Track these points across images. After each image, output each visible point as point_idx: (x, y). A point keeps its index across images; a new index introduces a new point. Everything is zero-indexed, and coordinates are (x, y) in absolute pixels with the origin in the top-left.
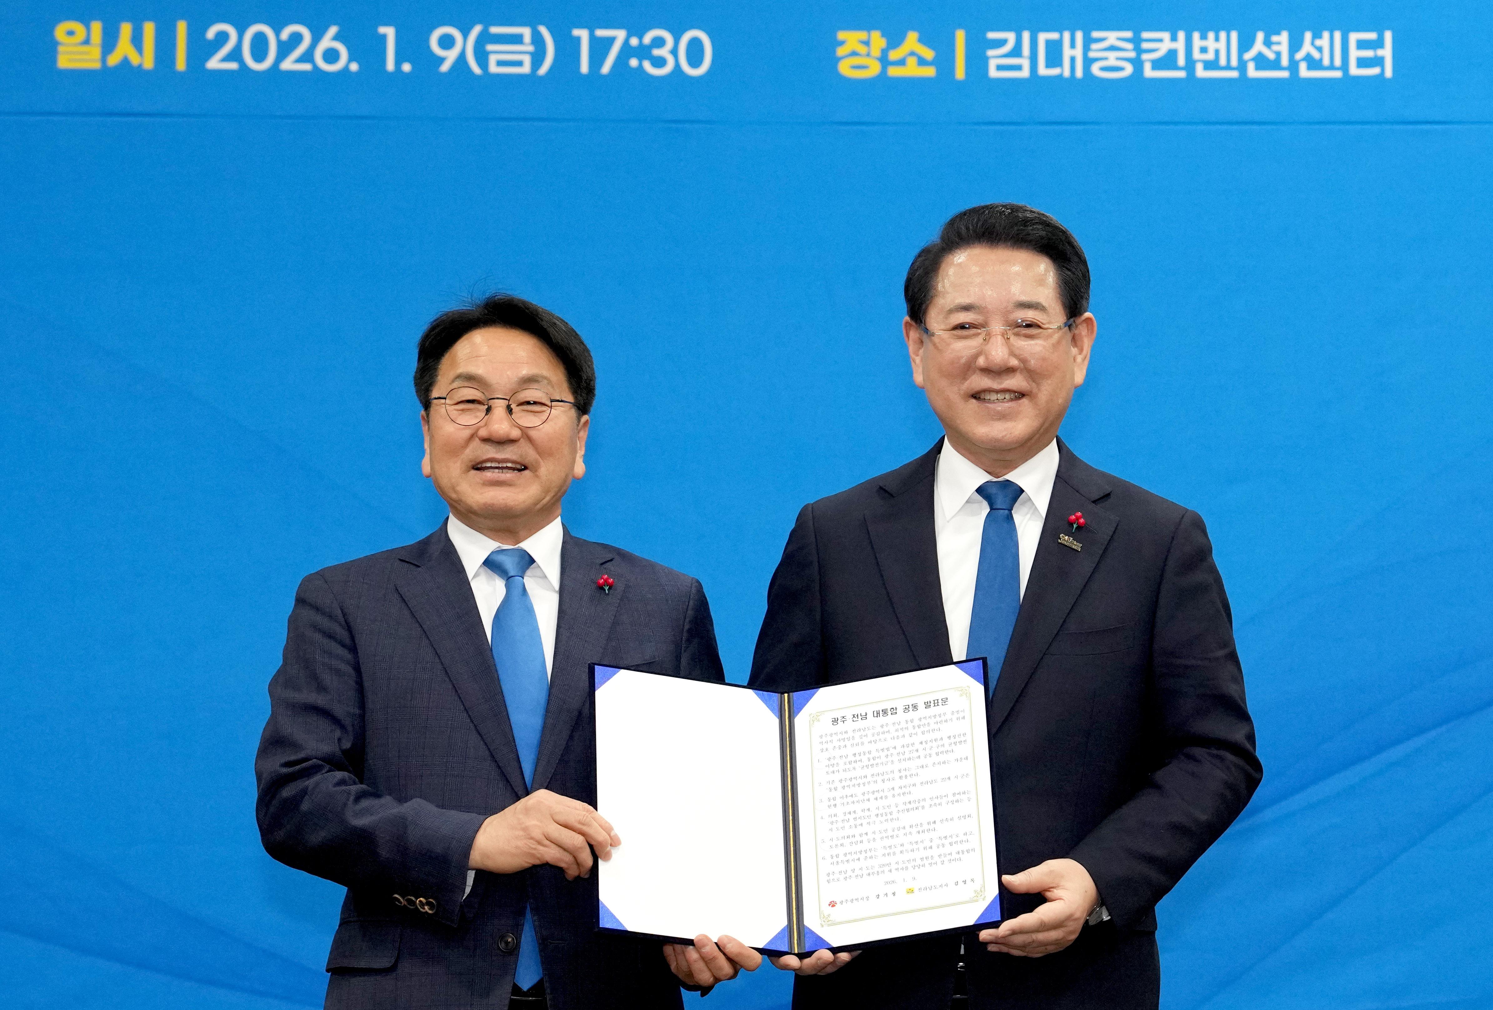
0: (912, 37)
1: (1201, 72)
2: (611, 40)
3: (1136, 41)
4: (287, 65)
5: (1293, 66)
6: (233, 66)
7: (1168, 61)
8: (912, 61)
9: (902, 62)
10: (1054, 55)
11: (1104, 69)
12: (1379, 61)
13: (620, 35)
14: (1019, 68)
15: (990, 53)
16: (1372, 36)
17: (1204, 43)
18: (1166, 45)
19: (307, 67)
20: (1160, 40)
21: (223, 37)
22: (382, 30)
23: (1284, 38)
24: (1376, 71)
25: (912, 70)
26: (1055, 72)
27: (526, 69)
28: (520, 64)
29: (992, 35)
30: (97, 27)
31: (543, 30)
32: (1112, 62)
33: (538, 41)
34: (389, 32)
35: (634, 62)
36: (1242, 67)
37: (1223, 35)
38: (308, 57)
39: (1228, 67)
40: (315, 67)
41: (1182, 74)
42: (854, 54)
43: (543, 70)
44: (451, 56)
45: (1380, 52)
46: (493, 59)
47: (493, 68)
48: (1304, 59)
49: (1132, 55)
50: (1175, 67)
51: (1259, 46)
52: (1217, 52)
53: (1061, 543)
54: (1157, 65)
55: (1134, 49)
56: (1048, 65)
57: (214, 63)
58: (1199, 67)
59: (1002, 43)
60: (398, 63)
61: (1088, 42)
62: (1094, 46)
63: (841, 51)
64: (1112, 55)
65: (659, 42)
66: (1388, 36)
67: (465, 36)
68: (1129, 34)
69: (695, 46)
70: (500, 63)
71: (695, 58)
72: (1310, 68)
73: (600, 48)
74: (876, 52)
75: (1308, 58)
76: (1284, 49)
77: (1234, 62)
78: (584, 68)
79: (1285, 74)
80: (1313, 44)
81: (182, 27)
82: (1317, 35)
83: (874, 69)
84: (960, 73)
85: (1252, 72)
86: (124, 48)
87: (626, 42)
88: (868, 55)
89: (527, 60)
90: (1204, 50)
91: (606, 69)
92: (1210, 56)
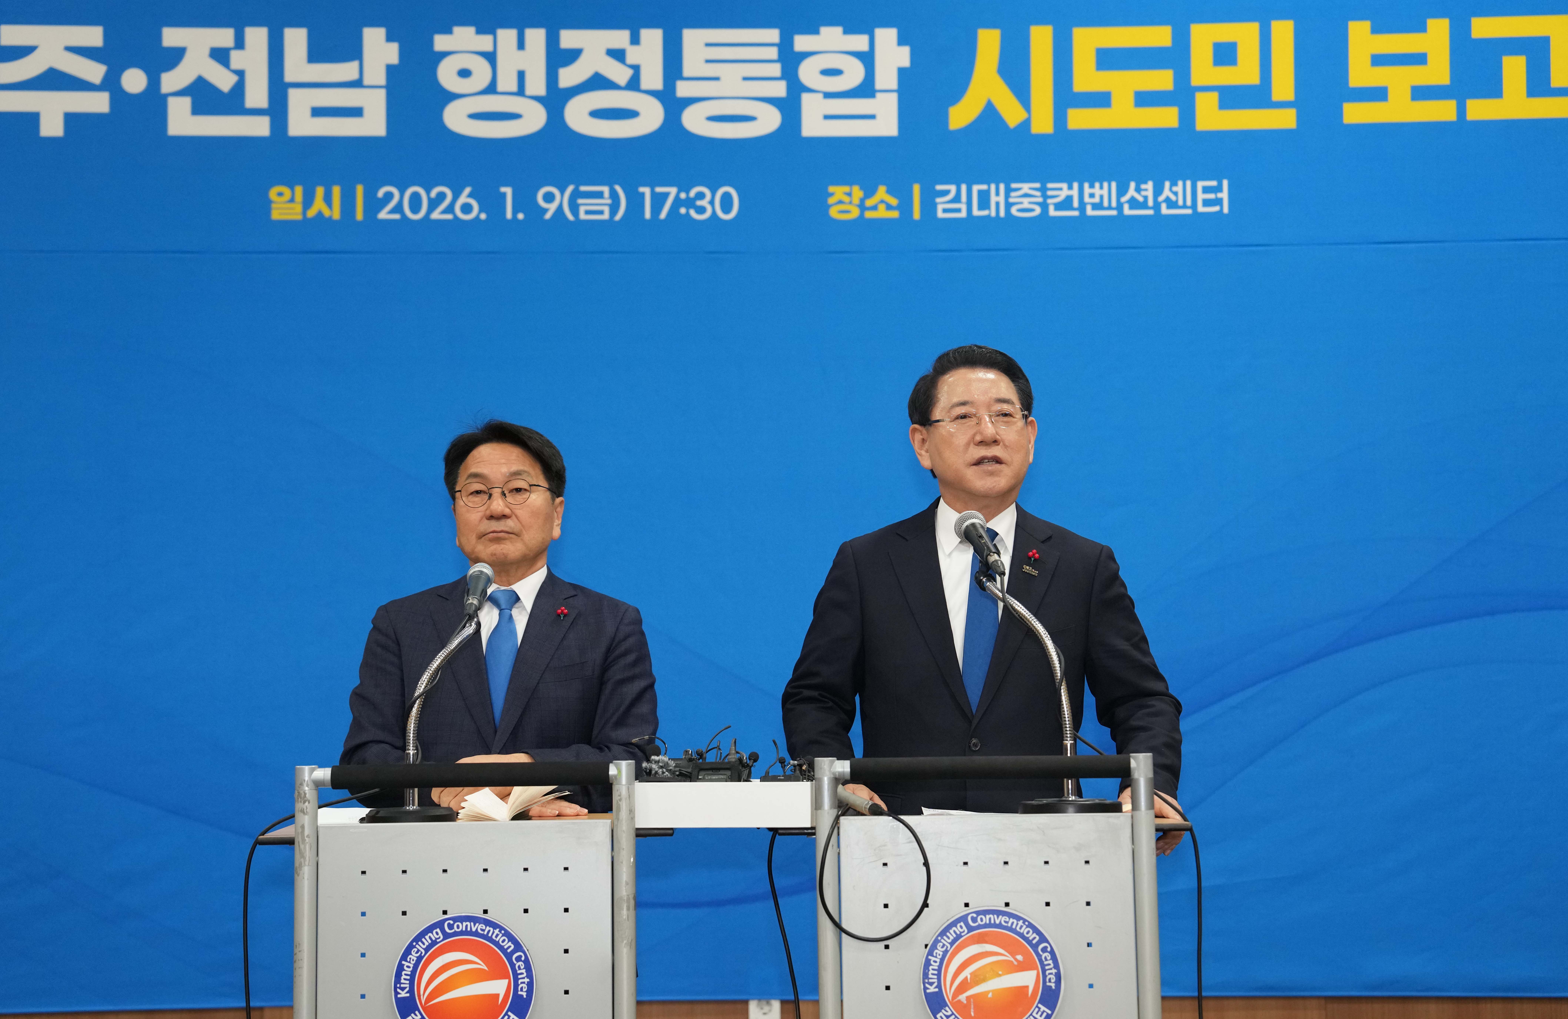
0: (882, 189)
1: (1090, 212)
2: (666, 195)
3: (1043, 190)
4: (436, 215)
5: (1157, 206)
6: (397, 216)
7: (1066, 204)
8: (882, 207)
9: (874, 208)
10: (984, 201)
11: (1020, 210)
12: (1219, 202)
13: (673, 191)
14: (958, 210)
15: (938, 200)
16: (1214, 183)
17: (1092, 191)
18: (1064, 193)
19: (449, 217)
20: (1061, 189)
21: (389, 196)
22: (503, 189)
23: (1150, 186)
24: (1216, 209)
25: (882, 213)
26: (985, 213)
27: (606, 216)
28: (601, 212)
29: (939, 187)
30: (299, 190)
31: (618, 188)
32: (1026, 205)
33: (614, 195)
34: (508, 191)
35: (683, 211)
36: (1120, 207)
37: (1106, 185)
38: (450, 209)
39: (1110, 208)
40: (456, 217)
41: (1076, 213)
42: (840, 202)
43: (618, 217)
44: (552, 207)
45: (1219, 195)
46: (582, 209)
47: (583, 216)
48: (1164, 201)
49: (1040, 200)
50: (1071, 208)
51: (1132, 192)
52: (1102, 197)
53: (1024, 571)
54: (1058, 207)
55: (1041, 196)
56: (979, 209)
57: (383, 215)
58: (1089, 208)
59: (947, 192)
60: (515, 213)
61: (1008, 191)
62: (1013, 194)
63: (831, 201)
64: (1026, 200)
65: (701, 196)
66: (1225, 183)
67: (562, 193)
68: (1038, 185)
69: (727, 198)
70: (588, 212)
71: (727, 207)
72: (1169, 207)
73: (659, 200)
74: (856, 201)
75: (1168, 200)
76: (1150, 194)
77: (1114, 204)
78: (648, 215)
79: (1151, 212)
80: (1171, 190)
81: (360, 189)
82: (1174, 184)
83: (855, 213)
84: (917, 215)
85: (1127, 211)
86: (319, 204)
87: (677, 196)
88: (851, 203)
89: (606, 209)
90: (1092, 196)
91: (663, 215)
92: (1097, 200)
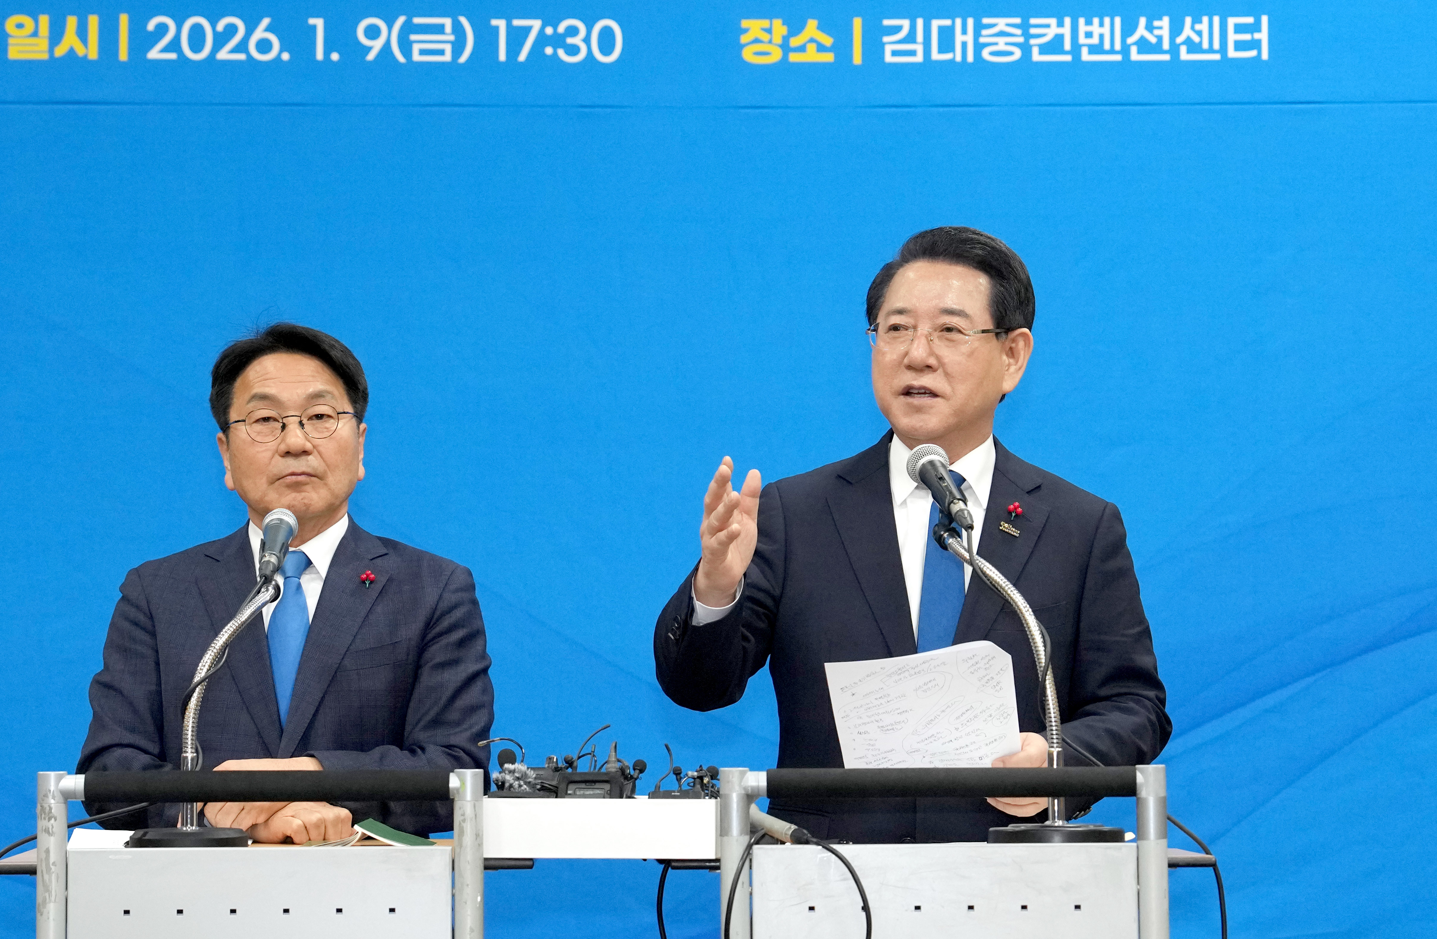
0: (812, 24)
1: (1086, 56)
2: (528, 29)
3: (1025, 27)
4: (223, 55)
5: (1174, 50)
6: (173, 56)
7: (1055, 45)
8: (812, 48)
9: (802, 49)
10: (947, 41)
11: (993, 54)
12: (1255, 44)
13: (536, 24)
14: (913, 53)
15: (886, 39)
16: (1250, 20)
17: (1089, 28)
18: (1053, 31)
19: (242, 57)
20: (1048, 26)
21: (162, 29)
22: (312, 21)
23: (1165, 23)
24: (1253, 53)
25: (811, 55)
26: (948, 56)
27: (447, 57)
28: (442, 52)
29: (887, 22)
30: (44, 20)
31: (463, 20)
32: (1002, 47)
33: (458, 30)
34: (318, 23)
35: (549, 51)
36: (1125, 50)
37: (1107, 20)
38: (242, 47)
39: (1112, 51)
40: (249, 56)
41: (1068, 58)
42: (757, 41)
43: (463, 59)
44: (377, 45)
45: (1257, 36)
46: (416, 48)
47: (416, 57)
48: (1183, 43)
49: (1021, 40)
50: (1062, 51)
51: (1141, 31)
52: (1101, 36)
54: (1044, 49)
55: (1022, 35)
56: (941, 51)
57: (154, 54)
58: (1085, 51)
59: (898, 29)
60: (327, 53)
61: (979, 28)
62: (984, 32)
63: (744, 39)
64: (1002, 40)
65: (573, 31)
66: (1265, 19)
67: (390, 26)
68: (1017, 21)
69: (606, 36)
70: (423, 52)
71: (607, 46)
72: (1189, 52)
73: (516, 37)
74: (778, 39)
75: (1188, 41)
76: (1165, 33)
77: (1118, 47)
78: (502, 57)
79: (1166, 57)
80: (1193, 28)
81: (124, 20)
82: (1197, 20)
83: (776, 55)
84: (857, 59)
85: (1135, 56)
86: (70, 40)
87: (542, 32)
88: (770, 42)
89: (448, 48)
90: (1089, 35)
91: (522, 57)
92: (1095, 40)
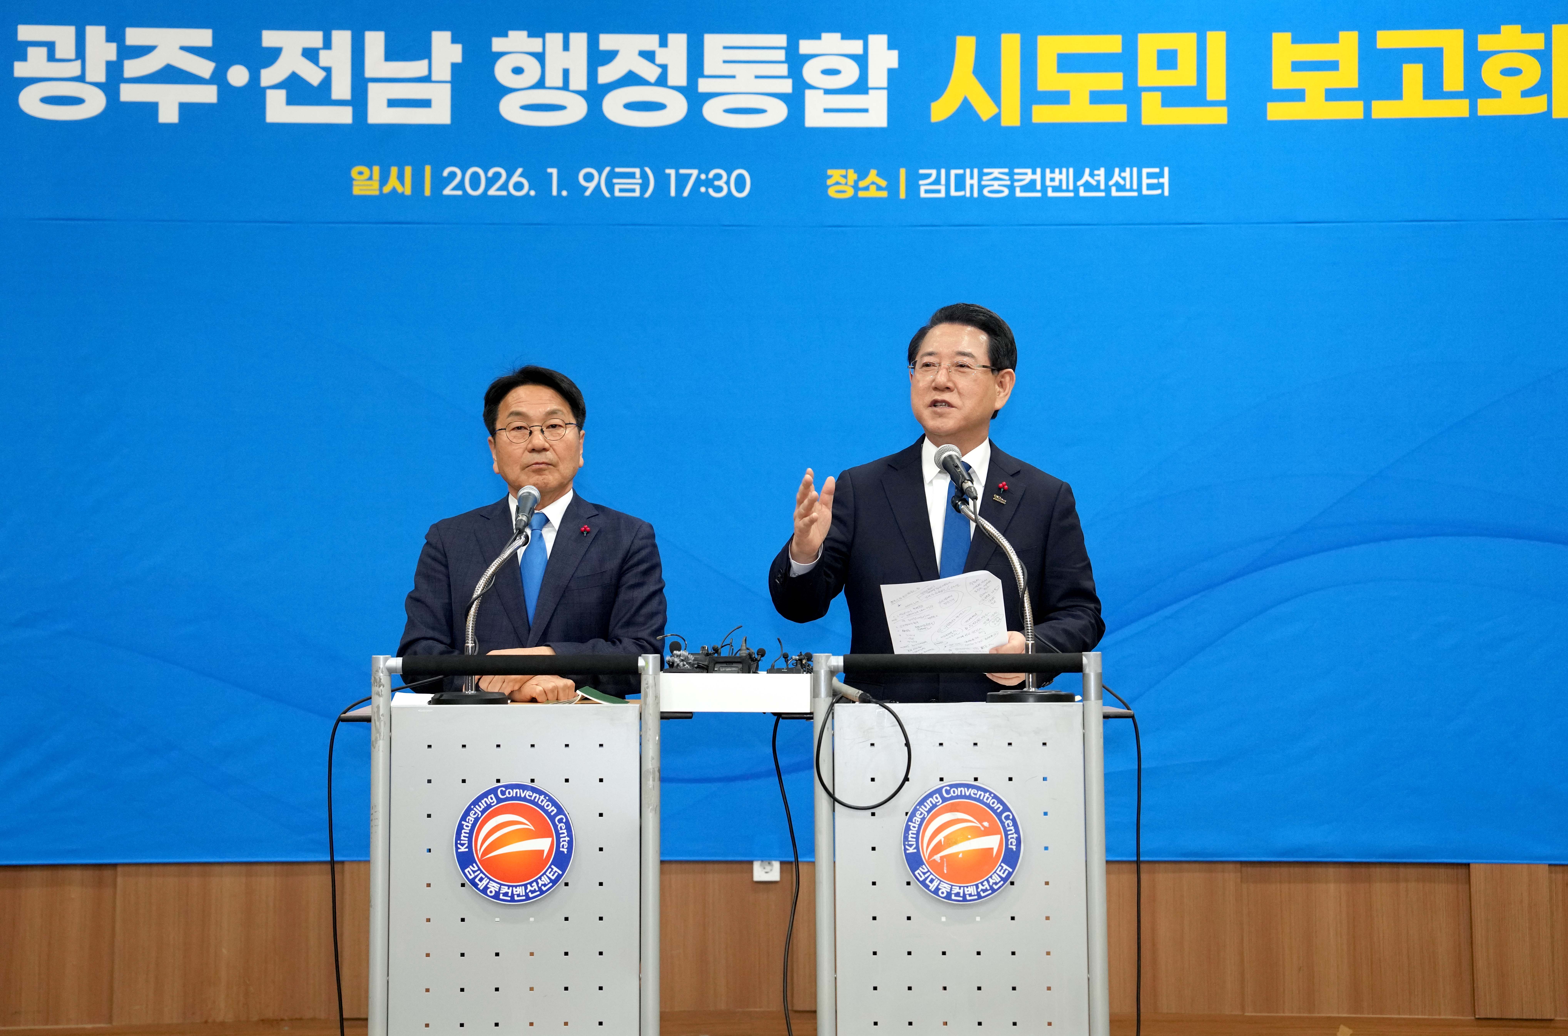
0: (873, 173)
1: (1050, 193)
2: (689, 176)
3: (1011, 174)
4: (492, 192)
5: (1108, 189)
6: (459, 193)
7: (1030, 187)
8: (873, 188)
9: (867, 188)
10: (960, 183)
11: (990, 192)
12: (1160, 186)
13: (695, 172)
14: (939, 191)
15: (921, 182)
16: (1157, 170)
17: (1052, 175)
18: (1029, 177)
19: (504, 193)
20: (1026, 174)
21: (453, 175)
22: (549, 170)
23: (1102, 171)
24: (1159, 192)
25: (873, 193)
26: (961, 193)
27: (637, 194)
28: (633, 191)
29: (922, 171)
30: (376, 169)
31: (647, 170)
32: (996, 187)
33: (644, 176)
34: (554, 171)
35: (703, 189)
36: (1076, 190)
37: (1064, 170)
38: (504, 187)
39: (1067, 190)
40: (509, 193)
41: (1039, 195)
42: (837, 183)
43: (647, 195)
44: (592, 186)
45: (1161, 180)
46: (617, 188)
47: (617, 194)
48: (1113, 185)
49: (1008, 183)
50: (1034, 190)
51: (1086, 177)
52: (1061, 181)
54: (1024, 189)
55: (1009, 180)
56: (956, 190)
57: (447, 191)
58: (1050, 190)
59: (928, 176)
60: (559, 191)
61: (981, 175)
62: (985, 178)
63: (830, 182)
64: (996, 183)
65: (718, 177)
66: (1166, 170)
67: (600, 173)
68: (1006, 170)
69: (740, 179)
70: (621, 190)
71: (740, 187)
72: (1117, 190)
73: (682, 181)
74: (851, 182)
75: (1117, 184)
76: (1102, 179)
77: (1071, 187)
78: (673, 193)
79: (1103, 194)
80: (1120, 175)
81: (428, 169)
82: (1122, 170)
83: (850, 193)
84: (903, 195)
85: (1082, 193)
86: (393, 182)
87: (698, 177)
88: (846, 184)
89: (638, 188)
90: (1052, 180)
91: (686, 193)
92: (1056, 183)
